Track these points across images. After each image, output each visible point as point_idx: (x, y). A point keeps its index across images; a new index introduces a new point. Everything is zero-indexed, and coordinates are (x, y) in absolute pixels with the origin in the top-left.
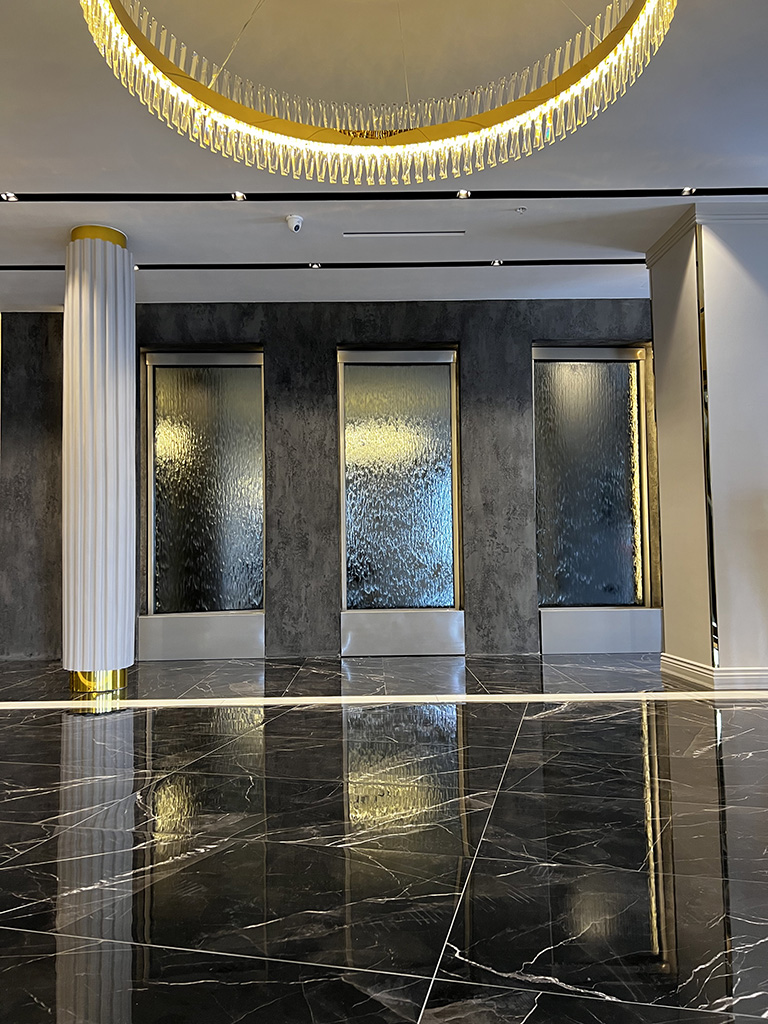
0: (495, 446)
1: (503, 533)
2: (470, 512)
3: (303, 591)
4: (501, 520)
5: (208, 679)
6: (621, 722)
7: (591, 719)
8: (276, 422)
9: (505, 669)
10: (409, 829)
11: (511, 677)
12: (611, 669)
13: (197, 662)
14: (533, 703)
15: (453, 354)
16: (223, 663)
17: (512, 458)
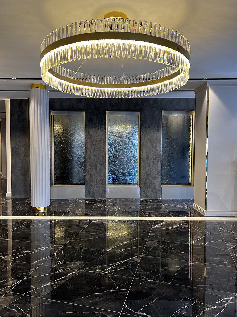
0: (150, 141)
1: (151, 165)
2: (143, 159)
3: (96, 180)
4: (151, 162)
5: (70, 208)
6: (177, 229)
7: (170, 228)
8: (88, 133)
9: (150, 205)
10: (119, 268)
11: (152, 209)
12: (180, 206)
13: (67, 200)
14: (156, 221)
15: (139, 113)
16: (74, 201)
17: (155, 144)
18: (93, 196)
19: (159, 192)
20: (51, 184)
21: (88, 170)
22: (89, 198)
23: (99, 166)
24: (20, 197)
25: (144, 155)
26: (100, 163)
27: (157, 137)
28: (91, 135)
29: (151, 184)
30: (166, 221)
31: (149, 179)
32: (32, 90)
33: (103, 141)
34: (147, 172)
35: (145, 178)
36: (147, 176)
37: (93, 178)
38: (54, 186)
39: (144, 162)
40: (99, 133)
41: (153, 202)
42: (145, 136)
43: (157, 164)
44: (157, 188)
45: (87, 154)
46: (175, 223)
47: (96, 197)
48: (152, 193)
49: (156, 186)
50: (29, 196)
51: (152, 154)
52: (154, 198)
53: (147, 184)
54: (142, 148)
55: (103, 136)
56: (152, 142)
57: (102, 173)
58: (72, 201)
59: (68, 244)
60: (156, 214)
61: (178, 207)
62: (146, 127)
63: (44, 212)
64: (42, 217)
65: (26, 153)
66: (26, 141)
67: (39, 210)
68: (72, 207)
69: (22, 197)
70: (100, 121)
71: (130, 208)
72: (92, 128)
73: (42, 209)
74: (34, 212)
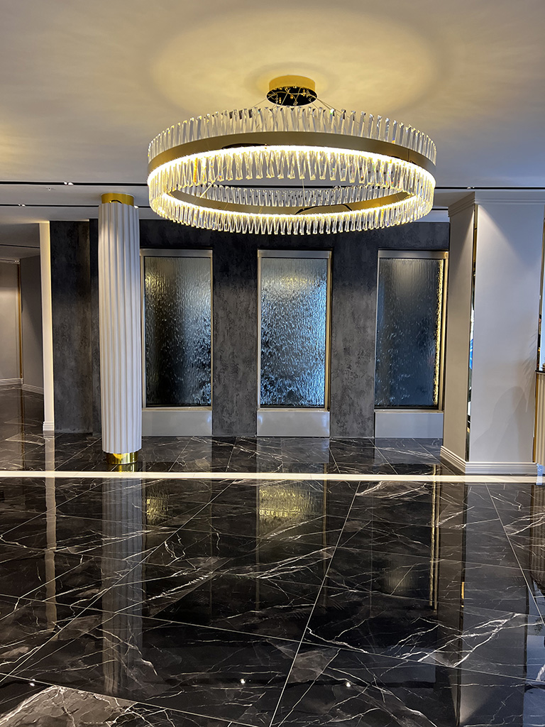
0: (353, 314)
2: (336, 353)
3: (235, 398)
4: (354, 358)
5: (182, 455)
6: (406, 499)
7: (391, 496)
8: (220, 296)
9: (351, 451)
10: (293, 569)
11: (354, 459)
12: (413, 453)
13: (173, 438)
14: (362, 482)
16: (188, 440)
17: (362, 321)
18: (229, 431)
19: (370, 424)
21: (219, 376)
22: (220, 434)
23: (241, 367)
24: (73, 432)
25: (340, 344)
26: (244, 362)
27: (367, 306)
28: (225, 299)
29: (354, 406)
30: (385, 483)
31: (349, 396)
33: (250, 313)
34: (344, 380)
35: (339, 392)
36: (345, 389)
37: (230, 392)
38: (146, 410)
39: (339, 360)
40: (243, 296)
41: (356, 444)
42: (341, 303)
43: (366, 363)
44: (367, 414)
45: (216, 341)
46: (402, 486)
47: (236, 432)
48: (355, 425)
49: (364, 411)
50: (91, 431)
51: (355, 342)
52: (359, 435)
53: (344, 407)
54: (334, 330)
55: (252, 303)
56: (356, 317)
57: (249, 383)
58: (184, 440)
59: (188, 526)
60: (363, 468)
61: (411, 454)
63: (129, 462)
64: (125, 473)
65: (85, 338)
66: (84, 313)
67: (118, 460)
68: (186, 454)
69: (77, 431)
70: (244, 271)
71: (308, 457)
73: (125, 458)
74: (109, 462)
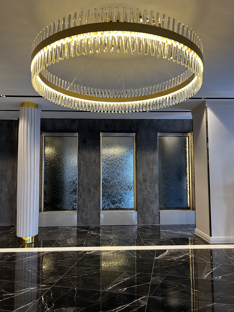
0: (147, 162)
1: (149, 188)
2: (139, 182)
3: (89, 206)
4: (148, 184)
5: (60, 237)
6: (183, 260)
8: (82, 154)
9: (149, 232)
11: (151, 237)
12: (180, 232)
13: (57, 228)
14: (158, 250)
15: (134, 134)
16: (64, 229)
17: (151, 166)
18: (86, 223)
19: (157, 217)
20: (40, 211)
22: (81, 225)
23: (92, 190)
24: (5, 225)
25: (141, 177)
26: (93, 187)
27: (154, 159)
28: (84, 156)
29: (149, 208)
30: (170, 250)
31: (146, 203)
32: (22, 108)
33: (97, 162)
34: (144, 195)
35: (142, 202)
36: (144, 200)
37: (86, 203)
38: (43, 213)
39: (141, 185)
40: (93, 154)
41: (151, 229)
42: (141, 157)
43: (154, 187)
44: (155, 212)
45: (80, 176)
46: (179, 252)
47: (90, 224)
48: (150, 219)
49: (154, 211)
50: (14, 225)
51: (148, 176)
52: (152, 223)
53: (144, 209)
54: (138, 170)
55: (97, 158)
56: (148, 163)
57: (96, 198)
58: (62, 229)
59: (58, 283)
60: (156, 242)
62: (142, 149)
63: (31, 242)
64: (28, 248)
65: (14, 176)
66: (13, 164)
67: (25, 241)
68: (62, 236)
69: (7, 225)
70: (94, 142)
71: (127, 236)
72: (86, 149)
73: (29, 239)
74: (20, 243)
